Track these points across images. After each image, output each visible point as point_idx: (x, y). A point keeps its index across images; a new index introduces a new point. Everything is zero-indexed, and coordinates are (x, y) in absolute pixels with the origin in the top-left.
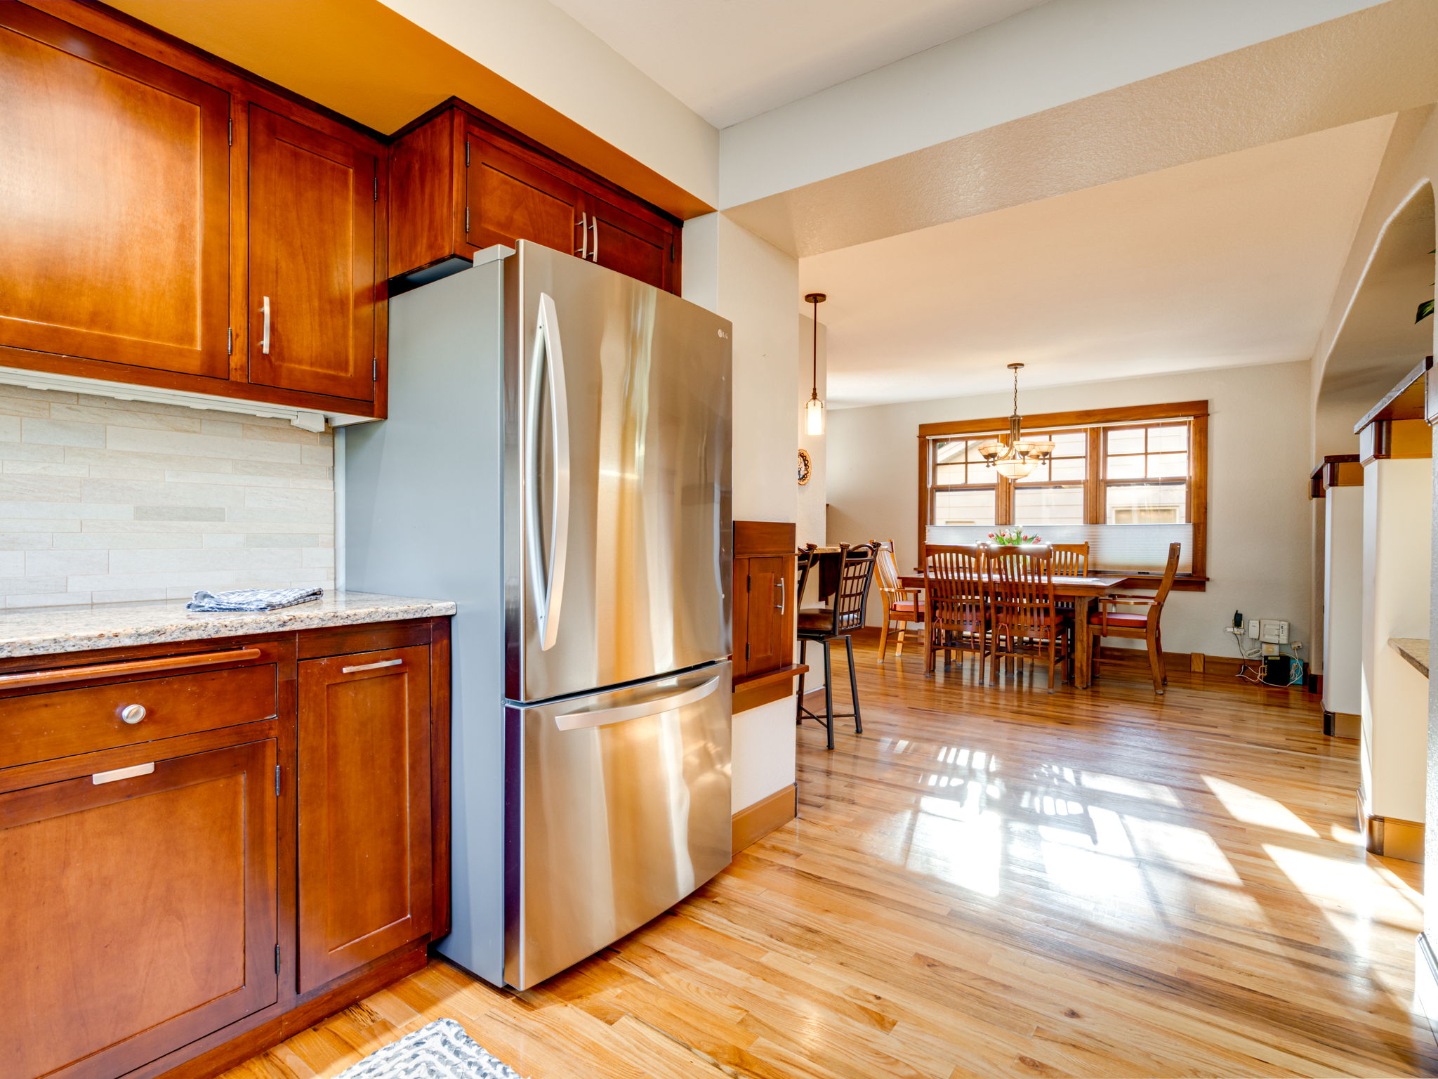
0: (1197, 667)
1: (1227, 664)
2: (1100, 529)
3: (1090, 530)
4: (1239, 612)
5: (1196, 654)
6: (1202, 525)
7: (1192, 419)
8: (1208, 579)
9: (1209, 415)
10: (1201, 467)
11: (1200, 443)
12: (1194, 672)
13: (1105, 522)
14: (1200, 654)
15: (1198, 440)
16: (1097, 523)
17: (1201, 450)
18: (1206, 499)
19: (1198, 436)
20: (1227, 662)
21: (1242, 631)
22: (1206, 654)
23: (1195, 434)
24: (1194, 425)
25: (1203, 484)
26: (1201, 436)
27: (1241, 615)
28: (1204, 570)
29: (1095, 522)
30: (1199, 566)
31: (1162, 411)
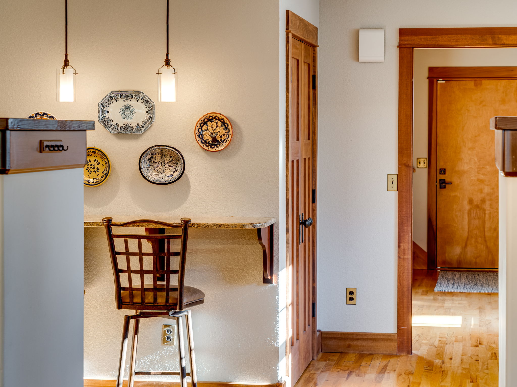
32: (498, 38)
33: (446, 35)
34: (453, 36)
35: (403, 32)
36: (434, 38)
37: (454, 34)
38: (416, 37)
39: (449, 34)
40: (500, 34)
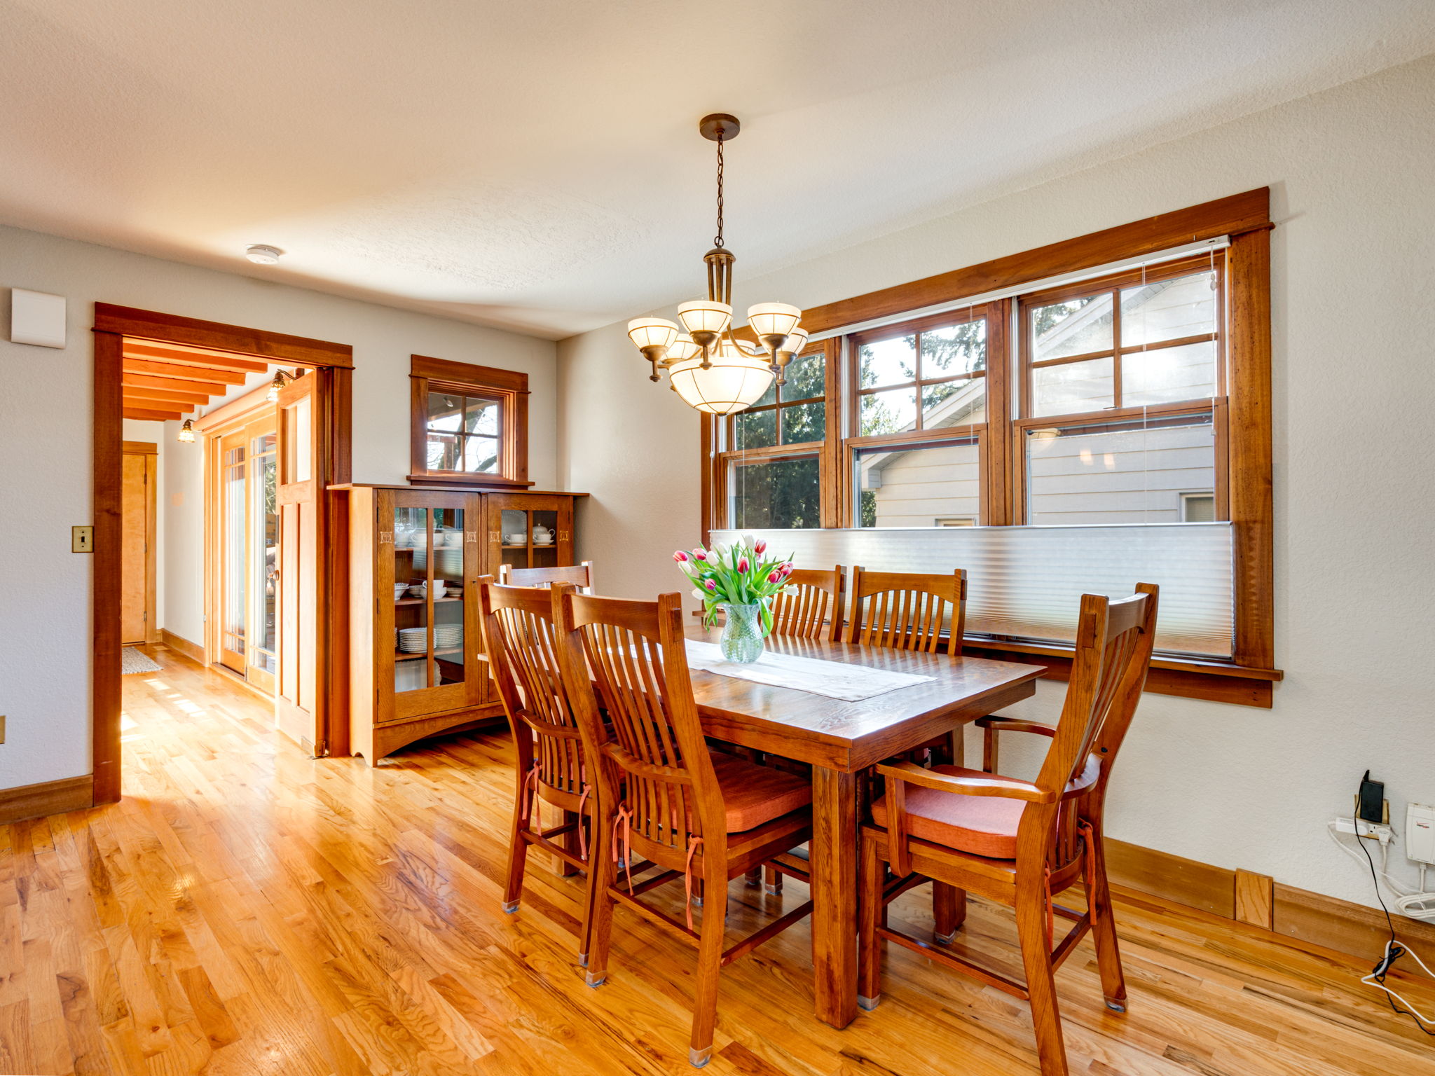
0: (1253, 910)
1: (1341, 920)
2: (1015, 537)
3: (985, 540)
4: (1372, 778)
5: (1249, 875)
6: (1258, 527)
7: (1223, 243)
8: (1279, 676)
9: (1272, 227)
10: (1252, 369)
11: (1249, 303)
12: (1245, 924)
13: (1023, 520)
14: (1259, 877)
15: (1243, 297)
16: (1006, 522)
17: (1251, 325)
18: (1269, 455)
19: (1242, 287)
20: (1340, 913)
21: (1381, 832)
22: (1276, 880)
23: (1235, 282)
24: (1231, 260)
25: (1258, 417)
26: (1249, 286)
27: (1381, 787)
28: (1266, 651)
29: (1002, 521)
30: (1253, 635)
31: (1147, 238)
32: (266, 344)
33: (184, 326)
34: (194, 330)
35: (101, 309)
36: (161, 328)
37: (196, 328)
38: (130, 321)
39: (188, 326)
40: (268, 340)
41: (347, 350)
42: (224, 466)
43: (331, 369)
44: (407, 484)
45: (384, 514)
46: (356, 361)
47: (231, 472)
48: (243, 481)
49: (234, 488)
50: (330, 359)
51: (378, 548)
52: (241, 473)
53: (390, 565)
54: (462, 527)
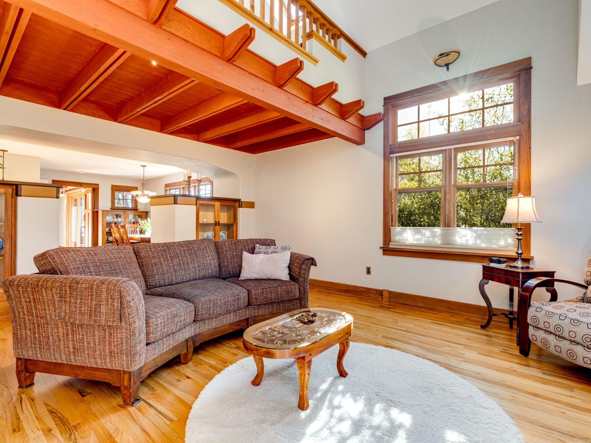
41: (98, 185)
42: (71, 203)
43: (95, 189)
44: (110, 210)
45: (104, 215)
46: (100, 187)
47: (73, 204)
48: (76, 207)
49: (74, 209)
50: (94, 187)
51: (103, 221)
52: (76, 205)
53: (105, 224)
54: (120, 217)
